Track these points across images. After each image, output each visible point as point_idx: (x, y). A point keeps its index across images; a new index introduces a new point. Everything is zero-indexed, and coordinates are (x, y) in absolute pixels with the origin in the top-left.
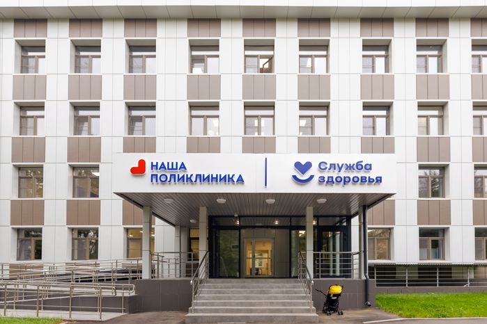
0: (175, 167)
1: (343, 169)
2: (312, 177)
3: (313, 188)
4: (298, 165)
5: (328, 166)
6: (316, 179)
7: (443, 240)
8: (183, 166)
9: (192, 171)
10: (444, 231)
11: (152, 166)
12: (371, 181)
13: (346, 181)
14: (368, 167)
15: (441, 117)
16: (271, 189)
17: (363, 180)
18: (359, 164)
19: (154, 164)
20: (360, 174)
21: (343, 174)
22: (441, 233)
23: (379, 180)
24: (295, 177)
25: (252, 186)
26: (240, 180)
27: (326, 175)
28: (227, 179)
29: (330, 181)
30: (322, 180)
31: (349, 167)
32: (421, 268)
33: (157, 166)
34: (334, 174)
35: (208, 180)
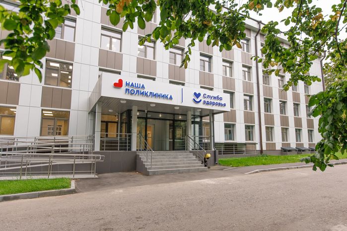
0: (139, 86)
1: (212, 98)
2: (201, 100)
3: (201, 106)
4: (195, 94)
5: (207, 96)
6: (202, 101)
7: (233, 130)
8: (143, 87)
9: (147, 90)
10: (234, 125)
11: (127, 84)
12: (222, 105)
13: (213, 104)
14: (221, 99)
15: (231, 68)
16: (184, 104)
17: (220, 104)
18: (218, 97)
19: (128, 83)
20: (218, 101)
21: (212, 101)
22: (232, 127)
23: (225, 105)
24: (194, 99)
25: (176, 102)
26: (171, 98)
27: (206, 100)
28: (165, 97)
29: (208, 103)
30: (204, 102)
31: (215, 98)
32: (226, 145)
33: (129, 84)
34: (209, 100)
35: (156, 95)
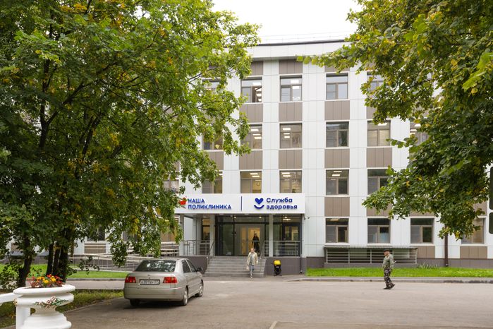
0: (199, 201)
1: (278, 202)
2: (263, 206)
3: (264, 211)
4: (257, 200)
5: (271, 200)
6: (265, 207)
8: (203, 201)
9: (207, 203)
11: (189, 201)
12: (292, 208)
13: (280, 208)
14: (291, 201)
16: (244, 212)
17: (288, 207)
18: (286, 199)
20: (287, 204)
21: (279, 204)
23: (296, 207)
24: (255, 206)
26: (230, 207)
27: (270, 205)
28: (223, 207)
29: (272, 208)
30: (268, 207)
31: (281, 201)
33: (191, 201)
34: (274, 204)
35: (215, 207)
